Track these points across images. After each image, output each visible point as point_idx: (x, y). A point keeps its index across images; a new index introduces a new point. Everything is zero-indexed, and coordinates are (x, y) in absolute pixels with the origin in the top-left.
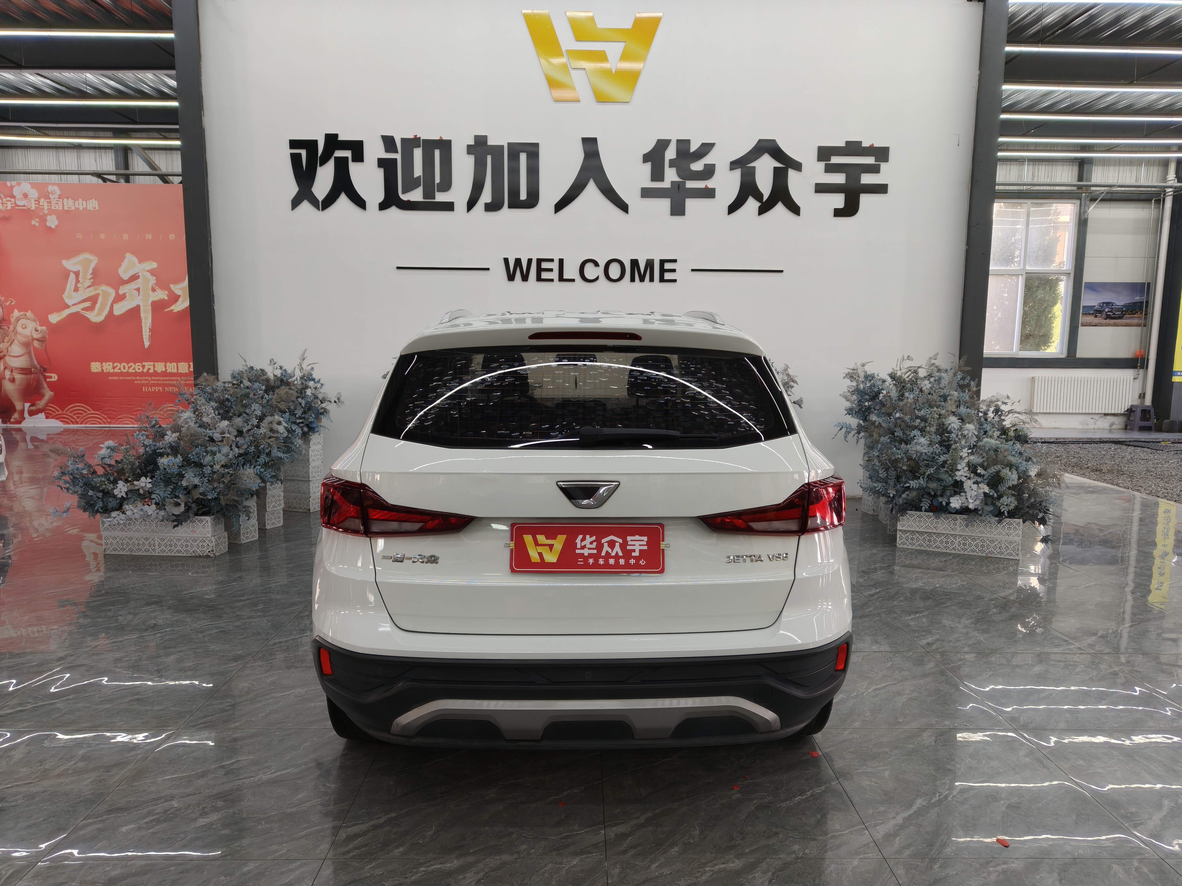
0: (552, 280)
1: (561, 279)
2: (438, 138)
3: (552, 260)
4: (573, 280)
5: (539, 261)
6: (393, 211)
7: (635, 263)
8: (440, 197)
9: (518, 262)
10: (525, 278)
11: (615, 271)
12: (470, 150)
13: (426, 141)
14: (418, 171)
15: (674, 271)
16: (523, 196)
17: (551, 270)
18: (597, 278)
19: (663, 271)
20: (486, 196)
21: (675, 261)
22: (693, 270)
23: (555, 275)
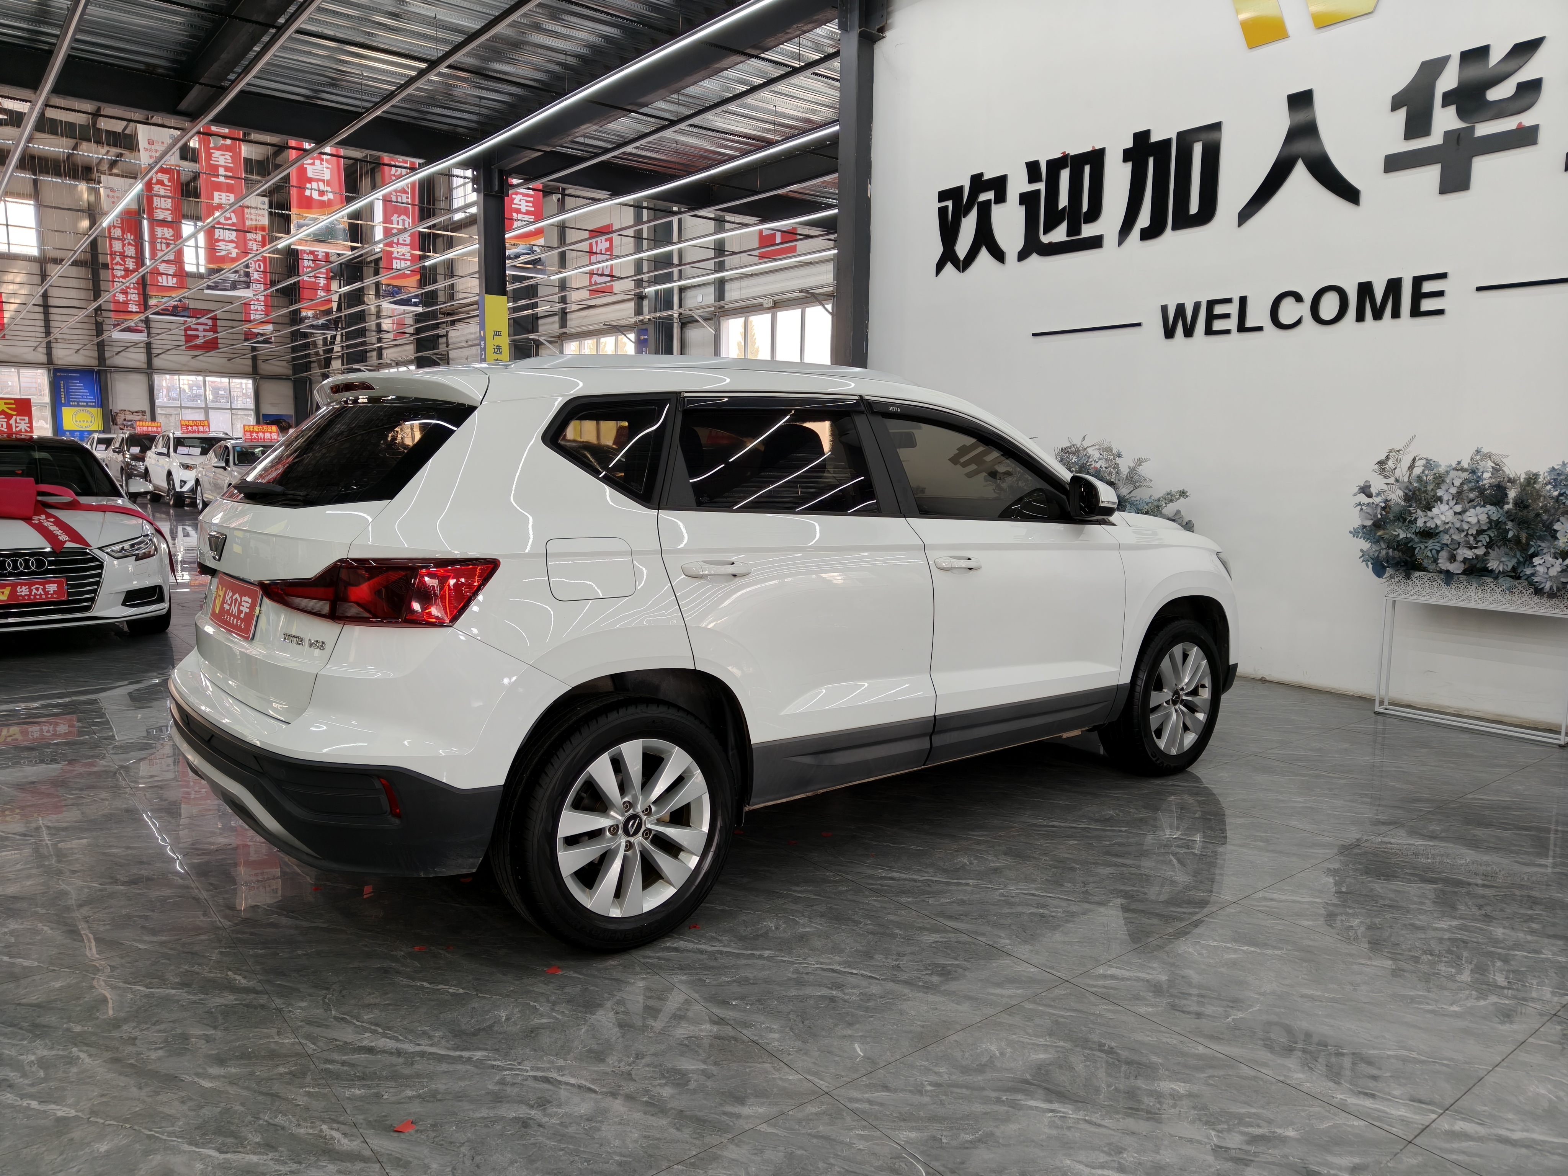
0: (1228, 332)
1: (1242, 327)
2: (1090, 149)
3: (1229, 301)
4: (1260, 329)
5: (1211, 304)
6: (1034, 259)
7: (1365, 289)
8: (1088, 231)
9: (1181, 309)
10: (1189, 332)
11: (1329, 306)
12: (1128, 155)
13: (1075, 157)
14: (1063, 201)
15: (1440, 294)
16: (1194, 208)
17: (1227, 316)
18: (1299, 322)
19: (1418, 295)
20: (1144, 219)
21: (1443, 276)
22: (1479, 289)
23: (1232, 324)
